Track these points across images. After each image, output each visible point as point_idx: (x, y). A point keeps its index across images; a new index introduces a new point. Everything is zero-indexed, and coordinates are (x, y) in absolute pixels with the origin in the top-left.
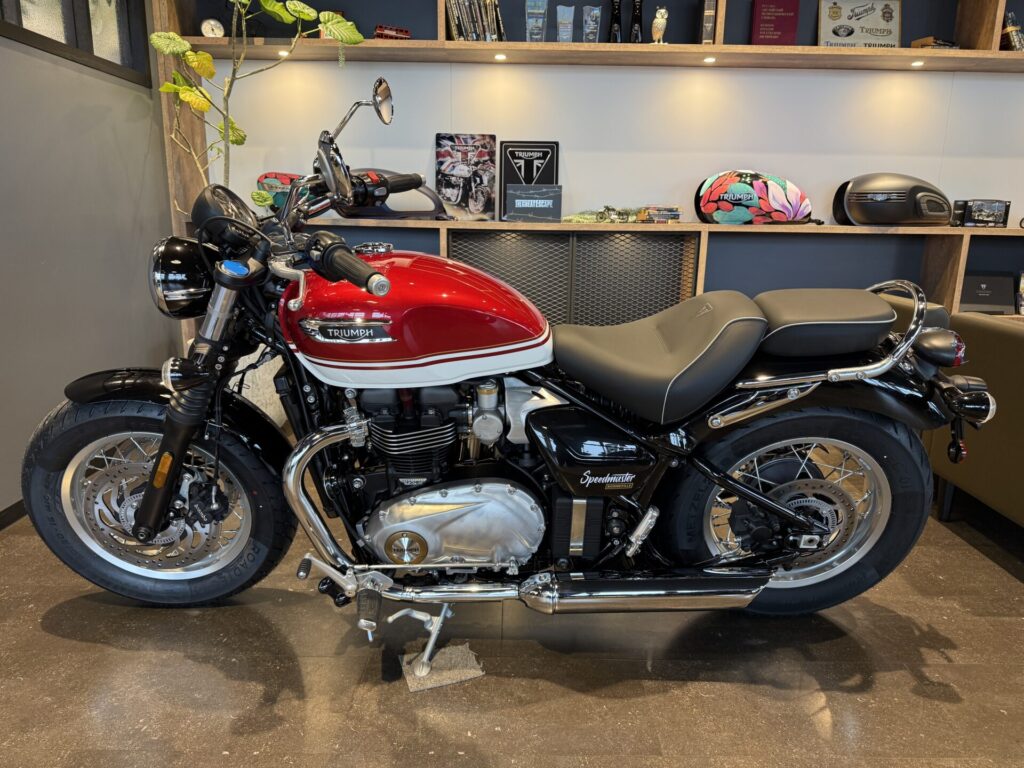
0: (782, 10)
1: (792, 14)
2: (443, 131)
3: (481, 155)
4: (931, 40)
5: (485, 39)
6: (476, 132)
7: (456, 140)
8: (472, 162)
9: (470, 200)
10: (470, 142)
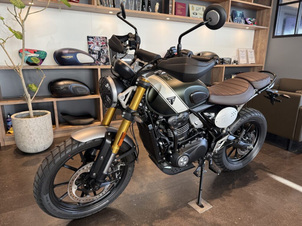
0: (182, 6)
1: (184, 8)
2: (89, 35)
3: (103, 43)
5: (109, 7)
6: (101, 36)
7: (94, 38)
8: (100, 46)
9: (101, 58)
10: (99, 39)
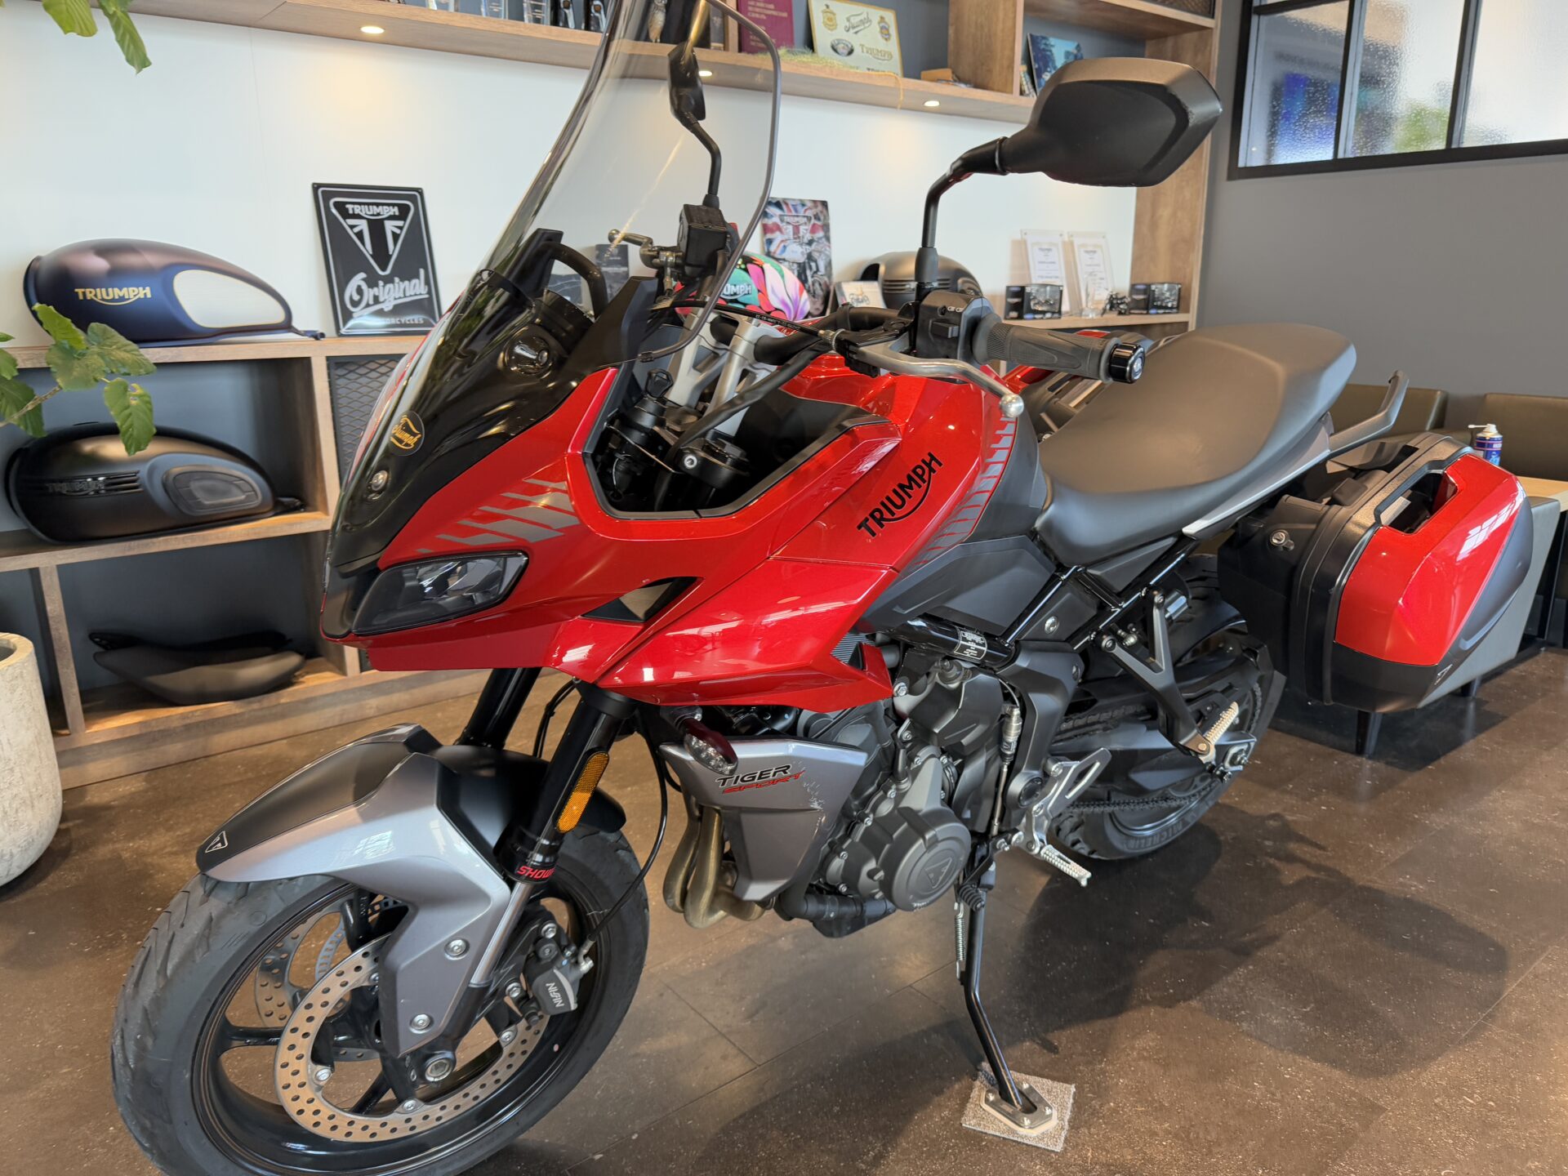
4: (947, 73)
